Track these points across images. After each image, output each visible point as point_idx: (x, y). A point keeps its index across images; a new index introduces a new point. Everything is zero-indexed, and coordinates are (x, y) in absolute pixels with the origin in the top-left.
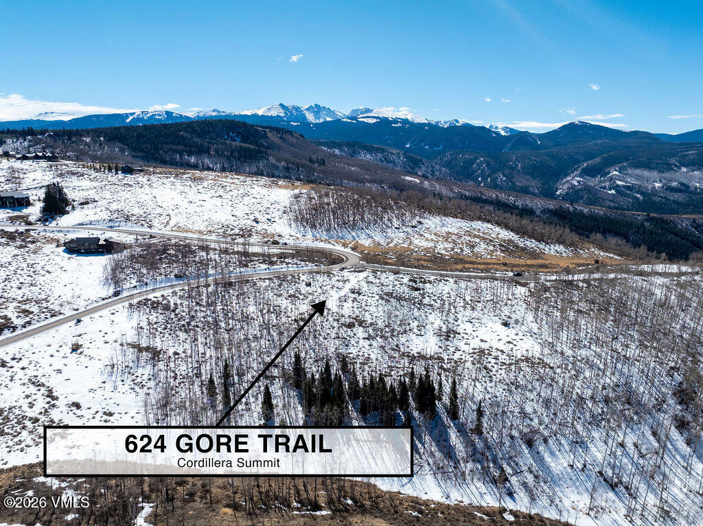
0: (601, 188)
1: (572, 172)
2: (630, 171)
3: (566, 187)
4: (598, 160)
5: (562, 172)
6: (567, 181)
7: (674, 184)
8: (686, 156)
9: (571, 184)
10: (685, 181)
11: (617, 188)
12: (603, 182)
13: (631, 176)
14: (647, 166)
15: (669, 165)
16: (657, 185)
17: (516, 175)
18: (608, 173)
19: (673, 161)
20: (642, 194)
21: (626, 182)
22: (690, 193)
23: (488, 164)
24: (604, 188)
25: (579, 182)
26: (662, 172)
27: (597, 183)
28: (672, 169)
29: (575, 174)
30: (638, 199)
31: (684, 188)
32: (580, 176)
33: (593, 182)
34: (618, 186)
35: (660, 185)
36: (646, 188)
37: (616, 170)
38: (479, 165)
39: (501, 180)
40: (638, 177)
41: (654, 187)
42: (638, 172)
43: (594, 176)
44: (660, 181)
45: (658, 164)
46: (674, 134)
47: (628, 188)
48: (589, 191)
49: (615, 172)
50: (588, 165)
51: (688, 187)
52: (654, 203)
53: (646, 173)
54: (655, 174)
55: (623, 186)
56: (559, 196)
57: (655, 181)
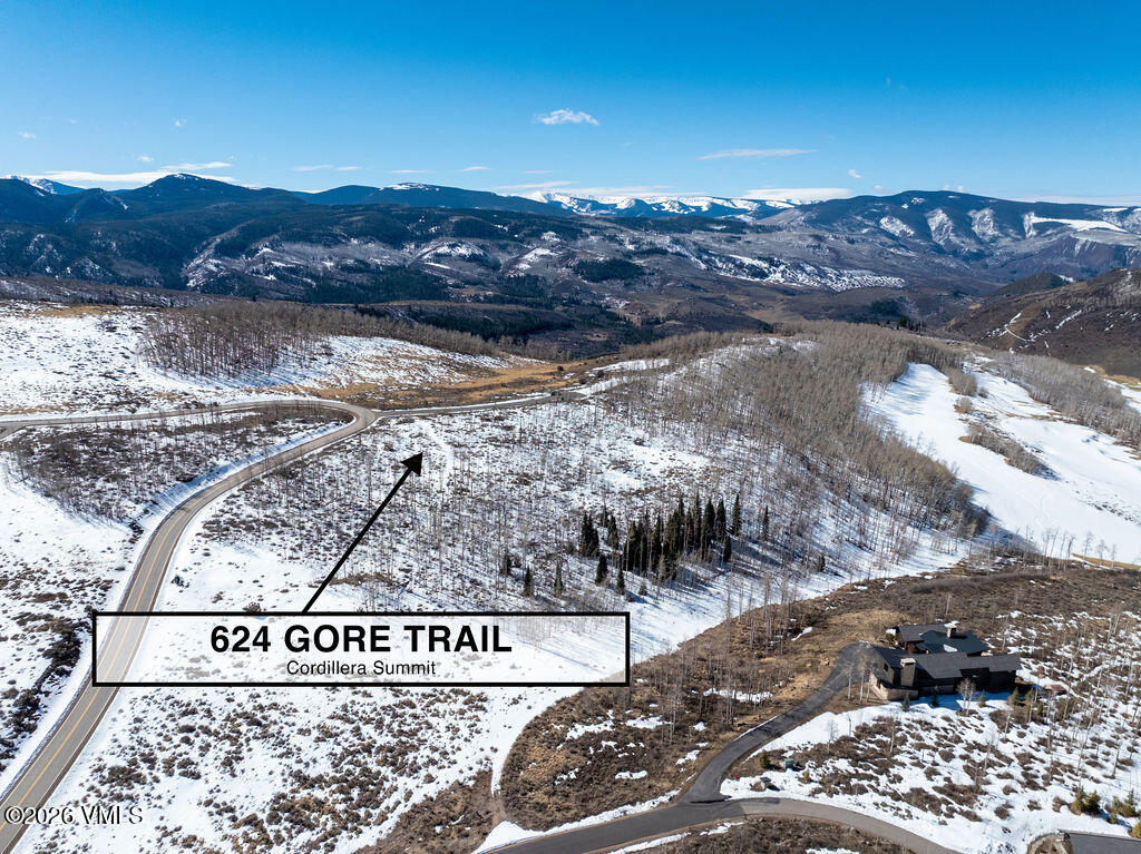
0: (253, 272)
1: (201, 252)
2: (286, 246)
3: (199, 274)
4: (234, 232)
5: (184, 252)
6: (198, 266)
7: (350, 262)
8: (352, 223)
9: (206, 269)
10: (361, 257)
11: (275, 271)
12: (253, 264)
13: (288, 253)
14: (305, 238)
15: (335, 236)
16: (329, 264)
17: (114, 261)
18: (257, 251)
19: (337, 230)
20: (313, 277)
21: (287, 263)
22: (372, 272)
23: (57, 245)
24: (258, 272)
25: (217, 266)
26: (329, 246)
27: (243, 266)
28: (340, 242)
29: (207, 254)
30: (310, 285)
31: (362, 266)
32: (215, 256)
33: (239, 264)
34: (277, 268)
35: (332, 264)
36: (315, 269)
37: (266, 246)
38: (41, 246)
39: (92, 270)
40: (298, 254)
41: (325, 268)
42: (297, 247)
43: (235, 256)
44: (331, 259)
45: (319, 235)
46: (314, 192)
47: (291, 270)
48: (239, 278)
49: (265, 250)
50: (223, 241)
51: (368, 265)
52: (333, 289)
53: (308, 249)
54: (319, 250)
55: (284, 268)
56: (194, 289)
57: (323, 259)
